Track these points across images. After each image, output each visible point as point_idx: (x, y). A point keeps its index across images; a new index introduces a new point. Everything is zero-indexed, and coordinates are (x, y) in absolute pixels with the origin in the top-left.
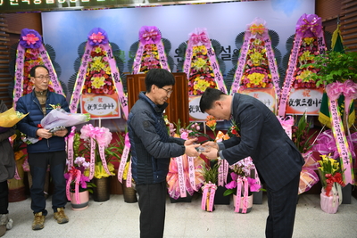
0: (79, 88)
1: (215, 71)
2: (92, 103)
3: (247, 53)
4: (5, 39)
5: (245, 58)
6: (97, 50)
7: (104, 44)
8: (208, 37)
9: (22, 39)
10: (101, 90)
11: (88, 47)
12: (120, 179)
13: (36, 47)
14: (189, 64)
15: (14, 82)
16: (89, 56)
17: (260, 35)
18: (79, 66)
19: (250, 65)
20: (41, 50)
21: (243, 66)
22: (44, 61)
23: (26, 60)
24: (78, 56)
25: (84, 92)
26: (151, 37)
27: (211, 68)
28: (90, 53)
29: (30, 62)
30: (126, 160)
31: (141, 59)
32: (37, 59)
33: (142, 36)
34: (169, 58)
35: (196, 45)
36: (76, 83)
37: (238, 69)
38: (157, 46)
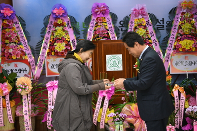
0: (44, 51)
1: (152, 38)
2: (54, 63)
3: (179, 23)
5: (177, 27)
6: (59, 22)
7: (64, 17)
8: (147, 11)
10: (62, 53)
11: (51, 19)
12: (95, 122)
13: (11, 18)
16: (52, 26)
17: (189, 9)
18: (45, 34)
19: (182, 33)
20: (15, 21)
21: (176, 34)
22: (17, 30)
23: (3, 29)
24: (43, 26)
25: (49, 54)
26: (101, 11)
27: (150, 36)
28: (53, 23)
29: (6, 30)
30: (100, 107)
31: (93, 29)
32: (12, 28)
33: (94, 11)
34: (116, 28)
35: (137, 18)
36: (42, 47)
37: (171, 37)
38: (106, 19)
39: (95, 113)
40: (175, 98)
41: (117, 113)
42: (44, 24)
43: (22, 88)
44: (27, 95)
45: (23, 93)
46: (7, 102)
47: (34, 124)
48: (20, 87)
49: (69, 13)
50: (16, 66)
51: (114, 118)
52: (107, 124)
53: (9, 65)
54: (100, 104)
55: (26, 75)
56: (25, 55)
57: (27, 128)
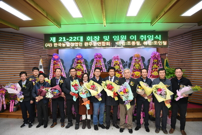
3: (133, 64)
4: (47, 57)
5: (133, 66)
6: (79, 61)
8: (119, 58)
9: (53, 57)
10: (80, 76)
11: (75, 60)
13: (57, 60)
16: (76, 63)
17: (138, 58)
19: (135, 68)
20: (59, 61)
21: (132, 69)
23: (54, 65)
24: (72, 63)
26: (99, 57)
27: (121, 69)
31: (95, 65)
32: (58, 64)
33: (95, 57)
34: (105, 65)
35: (115, 61)
38: (101, 61)
49: (84, 58)
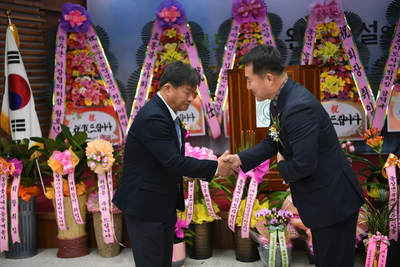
0: (143, 90)
1: (352, 62)
4: (39, 19)
6: (171, 33)
7: (180, 24)
8: (341, 7)
9: (63, 19)
11: (156, 29)
12: (231, 225)
13: (81, 30)
14: (310, 51)
15: (53, 82)
16: (158, 42)
18: (144, 57)
20: (89, 35)
22: (94, 51)
23: (69, 50)
24: (141, 43)
26: (250, 12)
27: (346, 57)
28: (159, 37)
29: (75, 52)
30: (240, 197)
31: (235, 46)
32: (85, 48)
33: (236, 11)
34: (278, 42)
35: (321, 22)
36: (139, 83)
37: (390, 57)
38: (261, 26)
39: (232, 209)
40: (390, 181)
41: (274, 209)
42: (143, 39)
43: (96, 161)
44: (106, 173)
45: (99, 170)
46: (71, 186)
47: (120, 227)
48: (92, 159)
49: (189, 17)
50: (92, 118)
51: (268, 219)
52: (254, 230)
53: (79, 117)
54: (242, 192)
55: (103, 137)
56: (108, 97)
57: (107, 233)
